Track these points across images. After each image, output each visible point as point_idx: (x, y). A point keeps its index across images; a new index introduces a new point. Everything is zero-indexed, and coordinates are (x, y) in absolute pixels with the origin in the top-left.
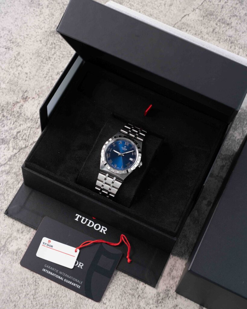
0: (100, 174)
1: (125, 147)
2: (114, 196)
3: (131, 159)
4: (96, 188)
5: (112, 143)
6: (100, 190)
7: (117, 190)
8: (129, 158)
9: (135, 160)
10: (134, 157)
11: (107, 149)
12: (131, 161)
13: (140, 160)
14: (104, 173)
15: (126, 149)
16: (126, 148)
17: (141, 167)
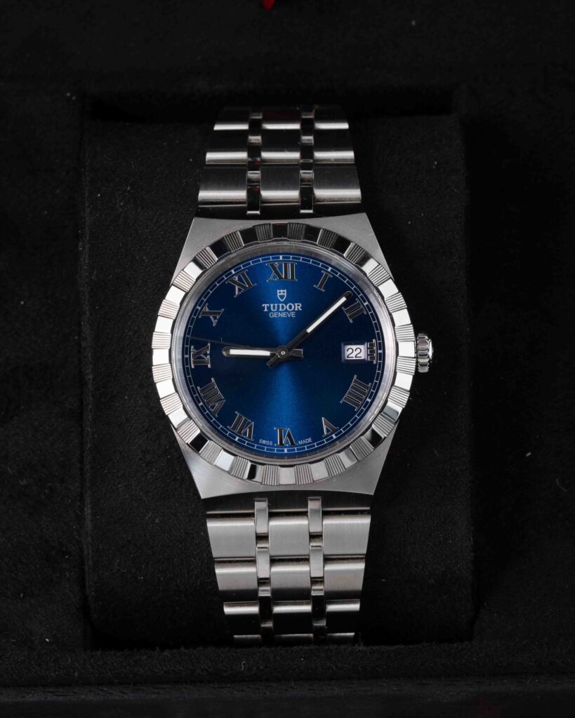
0: (212, 525)
1: (282, 293)
2: (355, 607)
3: (355, 352)
4: (228, 610)
5: (194, 311)
6: (254, 609)
7: (361, 566)
8: (339, 352)
9: (382, 346)
10: (367, 330)
11: (185, 362)
12: (358, 365)
13: (410, 331)
14: (236, 505)
15: (298, 307)
16: (291, 299)
17: (433, 364)
